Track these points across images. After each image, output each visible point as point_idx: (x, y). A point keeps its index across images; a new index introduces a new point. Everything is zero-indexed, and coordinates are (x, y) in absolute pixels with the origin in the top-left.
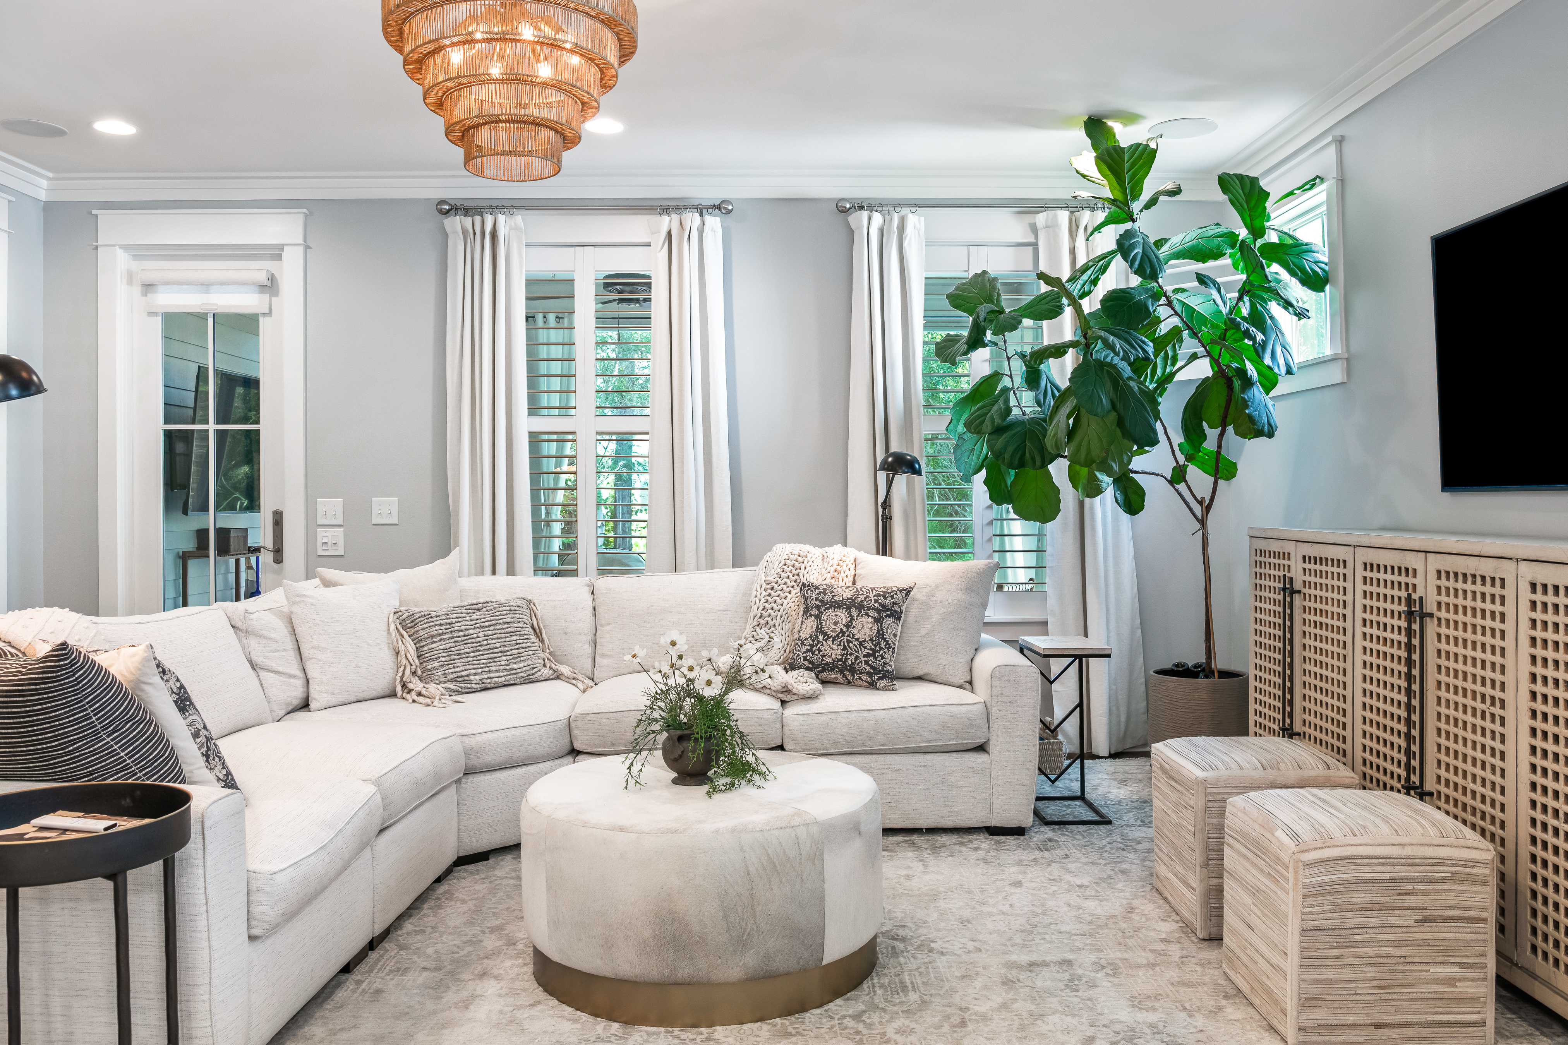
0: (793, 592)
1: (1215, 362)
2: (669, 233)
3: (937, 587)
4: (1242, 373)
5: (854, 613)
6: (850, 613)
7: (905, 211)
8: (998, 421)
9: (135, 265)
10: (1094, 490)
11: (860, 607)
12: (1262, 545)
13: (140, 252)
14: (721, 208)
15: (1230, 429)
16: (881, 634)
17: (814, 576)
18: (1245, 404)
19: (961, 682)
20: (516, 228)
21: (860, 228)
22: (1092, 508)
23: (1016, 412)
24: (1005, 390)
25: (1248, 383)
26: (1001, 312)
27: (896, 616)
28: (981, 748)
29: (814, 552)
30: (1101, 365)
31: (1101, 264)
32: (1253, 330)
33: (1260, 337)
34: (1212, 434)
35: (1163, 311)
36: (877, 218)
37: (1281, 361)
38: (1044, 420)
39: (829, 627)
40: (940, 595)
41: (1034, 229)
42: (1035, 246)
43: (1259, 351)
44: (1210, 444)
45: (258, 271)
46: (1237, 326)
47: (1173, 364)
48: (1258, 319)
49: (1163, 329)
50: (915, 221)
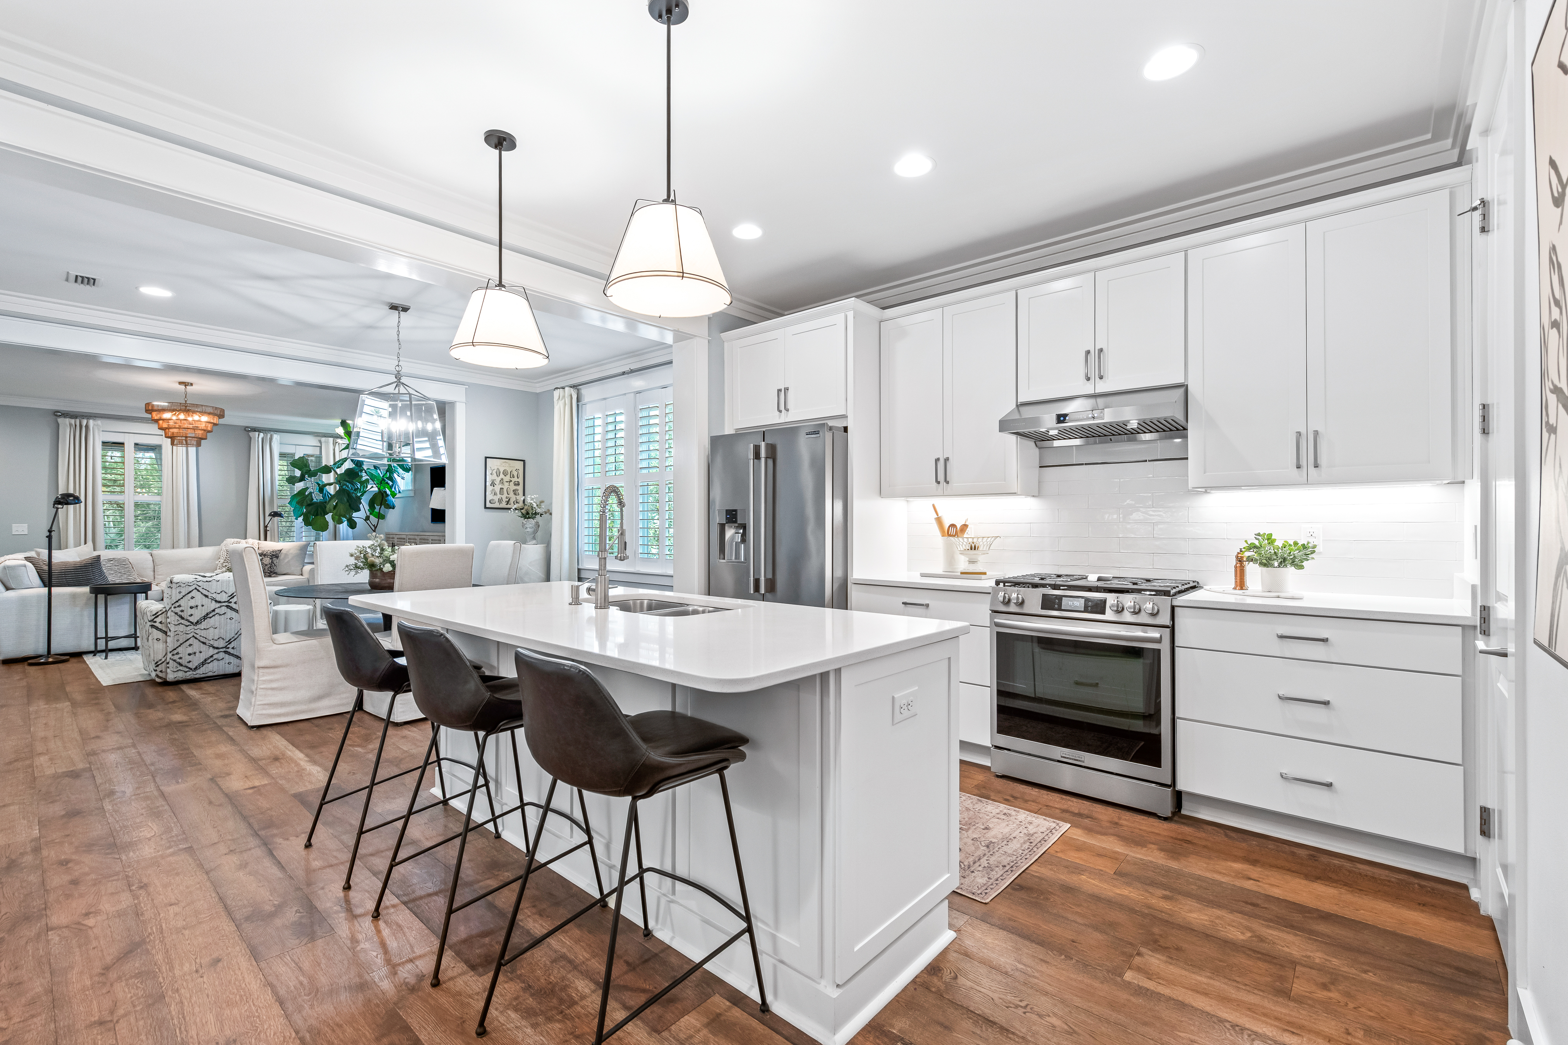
1: (379, 489)
3: (290, 550)
4: (386, 492)
7: (272, 433)
8: (309, 502)
10: (341, 522)
11: (265, 555)
12: (388, 536)
15: (383, 506)
16: (272, 562)
18: (386, 501)
20: (98, 425)
21: (255, 438)
22: (339, 528)
23: (315, 500)
24: (311, 493)
25: (388, 495)
26: (311, 470)
27: (277, 557)
30: (344, 490)
31: (345, 460)
32: (389, 482)
33: (391, 483)
34: (377, 507)
35: (364, 474)
36: (262, 435)
37: (397, 490)
38: (326, 502)
40: (291, 552)
41: (320, 442)
42: (321, 447)
43: (391, 487)
44: (377, 510)
46: (385, 480)
47: (367, 488)
48: (391, 479)
49: (364, 479)
50: (276, 437)
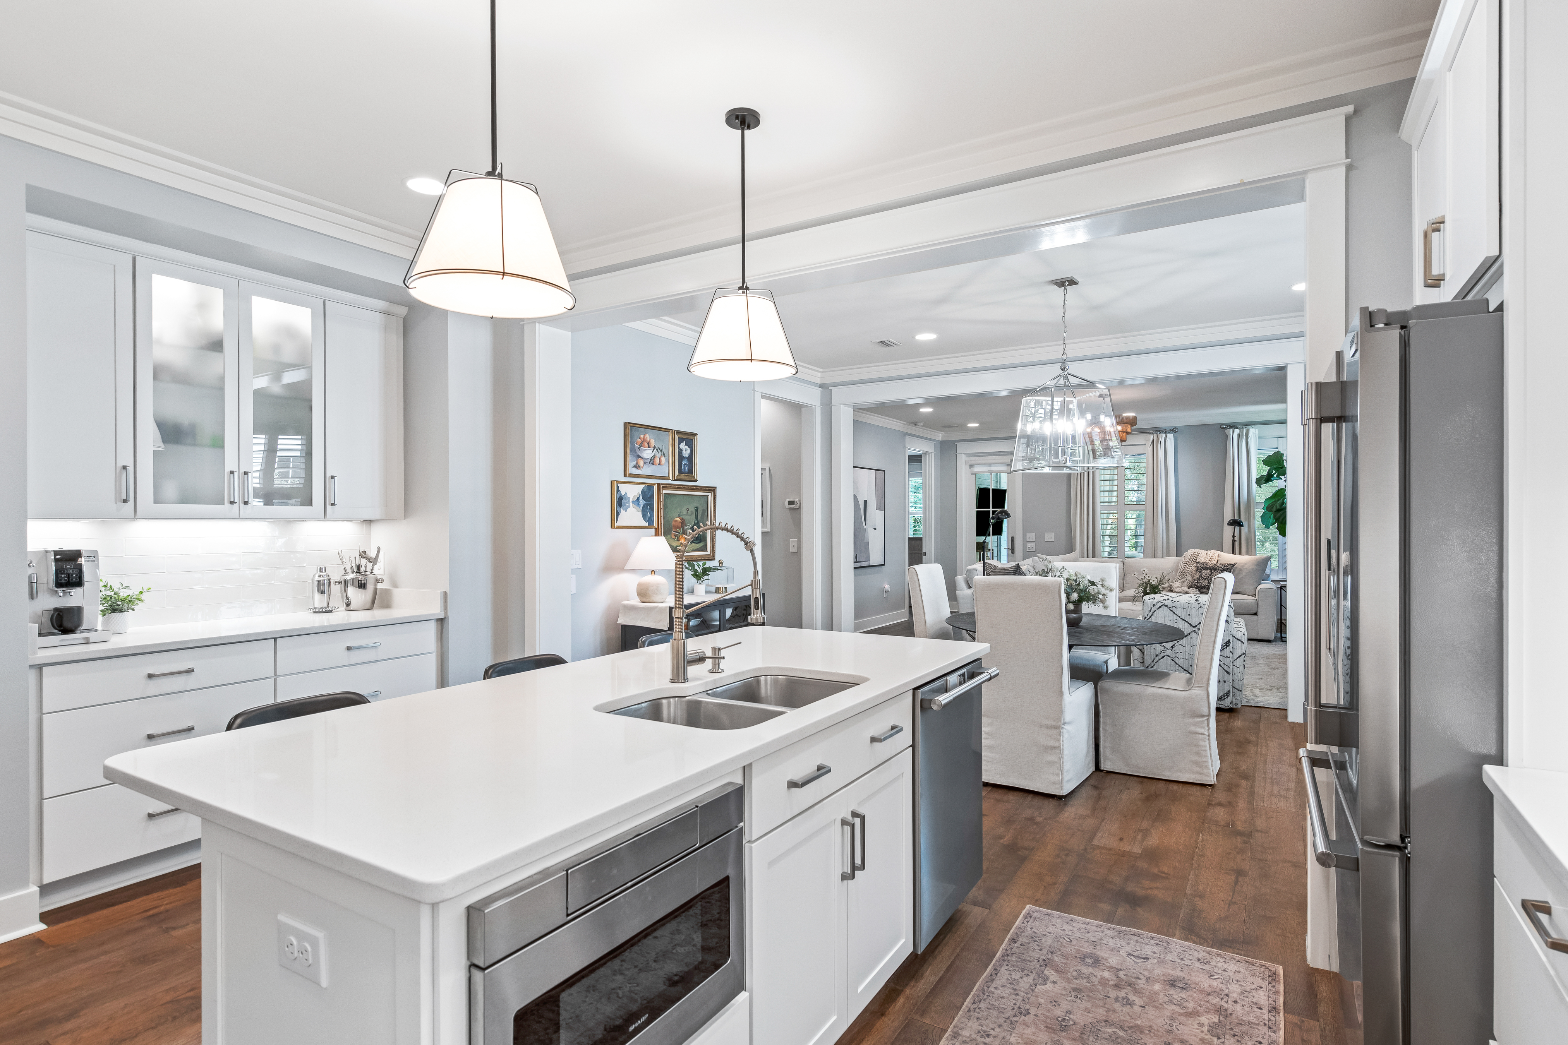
0: (1194, 565)
2: (1153, 441)
5: (1213, 571)
6: (1211, 571)
7: (1248, 427)
9: (968, 459)
11: (1216, 569)
13: (968, 455)
14: (1173, 430)
17: (1202, 559)
19: (1252, 594)
21: (1230, 435)
28: (1256, 614)
29: (1203, 552)
36: (1237, 431)
39: (1204, 575)
45: (1006, 459)
50: (1253, 431)
